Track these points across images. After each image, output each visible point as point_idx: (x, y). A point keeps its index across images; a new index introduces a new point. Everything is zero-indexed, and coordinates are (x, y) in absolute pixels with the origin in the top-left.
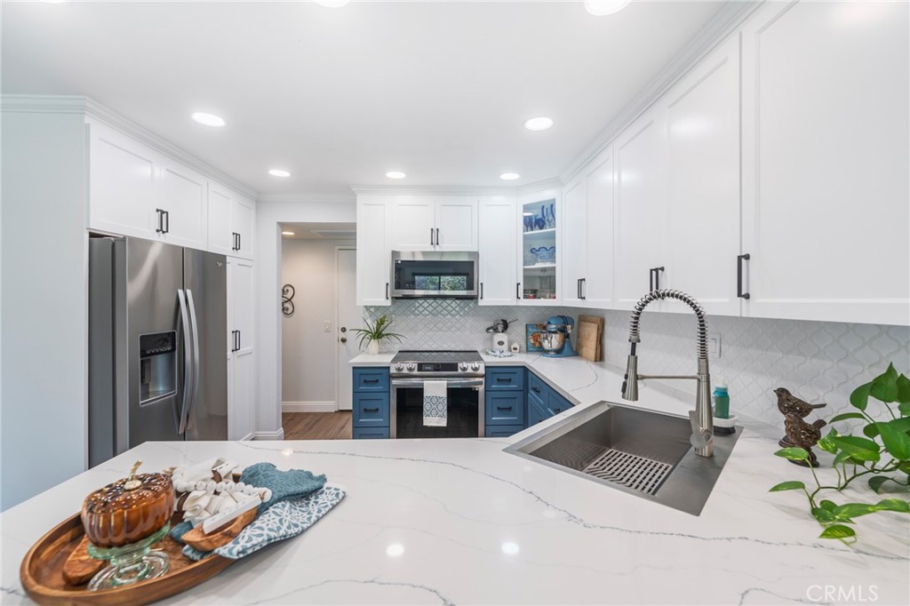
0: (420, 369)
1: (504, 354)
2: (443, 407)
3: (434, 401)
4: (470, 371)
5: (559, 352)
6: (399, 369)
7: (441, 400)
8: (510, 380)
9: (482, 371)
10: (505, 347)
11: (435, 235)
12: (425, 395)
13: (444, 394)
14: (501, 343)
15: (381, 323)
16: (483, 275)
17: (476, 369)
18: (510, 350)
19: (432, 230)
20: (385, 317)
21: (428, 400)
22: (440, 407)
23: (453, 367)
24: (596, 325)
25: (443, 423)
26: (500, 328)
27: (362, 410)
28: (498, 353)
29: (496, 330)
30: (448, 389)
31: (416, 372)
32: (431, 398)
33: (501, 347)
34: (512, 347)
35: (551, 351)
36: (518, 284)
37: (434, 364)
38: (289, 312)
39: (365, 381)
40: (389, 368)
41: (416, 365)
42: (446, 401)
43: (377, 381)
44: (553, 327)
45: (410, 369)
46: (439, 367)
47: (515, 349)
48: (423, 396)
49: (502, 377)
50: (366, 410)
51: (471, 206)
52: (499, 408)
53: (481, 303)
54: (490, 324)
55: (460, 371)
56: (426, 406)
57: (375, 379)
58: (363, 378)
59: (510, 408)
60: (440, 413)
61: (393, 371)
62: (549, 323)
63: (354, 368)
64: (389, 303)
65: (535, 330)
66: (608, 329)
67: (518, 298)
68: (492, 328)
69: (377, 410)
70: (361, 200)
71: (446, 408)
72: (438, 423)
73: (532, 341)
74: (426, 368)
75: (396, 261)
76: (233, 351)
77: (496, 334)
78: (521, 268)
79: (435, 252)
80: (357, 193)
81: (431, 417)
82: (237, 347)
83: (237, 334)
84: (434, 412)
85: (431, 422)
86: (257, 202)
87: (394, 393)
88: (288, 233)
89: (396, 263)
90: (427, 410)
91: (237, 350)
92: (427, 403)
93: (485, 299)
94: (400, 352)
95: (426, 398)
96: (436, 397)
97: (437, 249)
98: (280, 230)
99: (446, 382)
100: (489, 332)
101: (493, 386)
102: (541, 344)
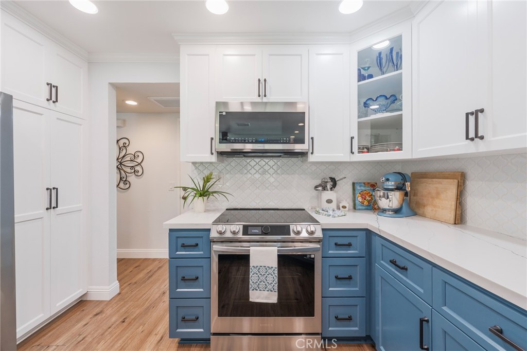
0: (245, 232)
2: (275, 277)
3: (263, 271)
5: (397, 212)
6: (220, 233)
7: (270, 271)
8: (350, 245)
9: (319, 234)
10: (334, 205)
11: (262, 85)
12: (251, 264)
13: (274, 263)
14: (329, 201)
15: (207, 180)
16: (312, 128)
17: (312, 233)
18: (339, 208)
19: (259, 80)
20: (211, 174)
21: (255, 270)
22: (270, 279)
23: (285, 230)
24: (456, 181)
25: (273, 298)
26: (329, 186)
27: (180, 278)
28: (331, 212)
29: (324, 189)
30: (279, 256)
31: (240, 235)
32: (259, 268)
33: (331, 206)
34: (341, 205)
35: (389, 210)
36: (352, 138)
37: (262, 226)
38: (140, 174)
39: (183, 245)
40: (209, 230)
41: (241, 227)
42: (276, 272)
43: (197, 245)
44: (391, 184)
45: (234, 233)
46: (268, 230)
47: (344, 207)
48: (249, 266)
49: (340, 241)
50: (183, 279)
51: (301, 55)
52: (336, 277)
53: (311, 158)
54: (318, 182)
55: (292, 235)
56: (253, 278)
57: (194, 244)
58: (181, 241)
59: (350, 278)
60: (270, 287)
61: (214, 234)
62: (388, 180)
63: (171, 230)
64: (214, 159)
65: (363, 188)
66: (472, 186)
67: (352, 153)
68: (320, 185)
69: (197, 278)
70: (184, 51)
71: (277, 280)
72: (266, 298)
73: (360, 199)
74: (253, 231)
75: (220, 112)
76: (47, 209)
77: (325, 191)
78: (355, 120)
79: (262, 103)
80: (179, 43)
81: (258, 291)
82: (54, 204)
83: (54, 192)
84: (262, 285)
85: (258, 298)
86: (89, 63)
87: (215, 260)
88: (131, 103)
89: (220, 115)
90: (253, 282)
91: (54, 208)
92: (253, 274)
93: (316, 155)
94: (227, 210)
95: (253, 268)
96: (265, 267)
97: (265, 100)
98: (114, 93)
99: (276, 248)
100: (317, 190)
101: (330, 252)
102: (375, 202)
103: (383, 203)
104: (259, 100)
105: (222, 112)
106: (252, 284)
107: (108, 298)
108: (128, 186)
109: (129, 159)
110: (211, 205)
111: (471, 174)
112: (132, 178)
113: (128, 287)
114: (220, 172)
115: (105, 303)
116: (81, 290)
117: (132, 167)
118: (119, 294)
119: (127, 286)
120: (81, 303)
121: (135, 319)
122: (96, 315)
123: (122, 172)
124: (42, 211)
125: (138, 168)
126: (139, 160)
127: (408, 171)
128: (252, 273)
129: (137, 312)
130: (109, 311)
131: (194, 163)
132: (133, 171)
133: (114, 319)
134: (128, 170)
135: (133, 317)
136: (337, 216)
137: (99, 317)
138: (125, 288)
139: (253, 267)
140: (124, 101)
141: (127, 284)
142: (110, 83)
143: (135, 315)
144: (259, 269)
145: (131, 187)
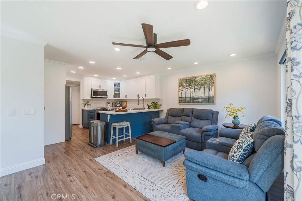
11: (100, 86)
15: (88, 102)
16: (108, 94)
26: (109, 103)
36: (113, 96)
39: (90, 112)
43: (93, 112)
44: (118, 103)
47: (111, 107)
50: (90, 118)
51: (106, 82)
53: (107, 99)
54: (107, 103)
61: (96, 110)
64: (90, 98)
66: (127, 102)
67: (113, 98)
73: (114, 105)
78: (114, 93)
87: (96, 114)
102: (116, 105)
103: (118, 106)
104: (99, 89)
111: (127, 101)
127: (121, 101)
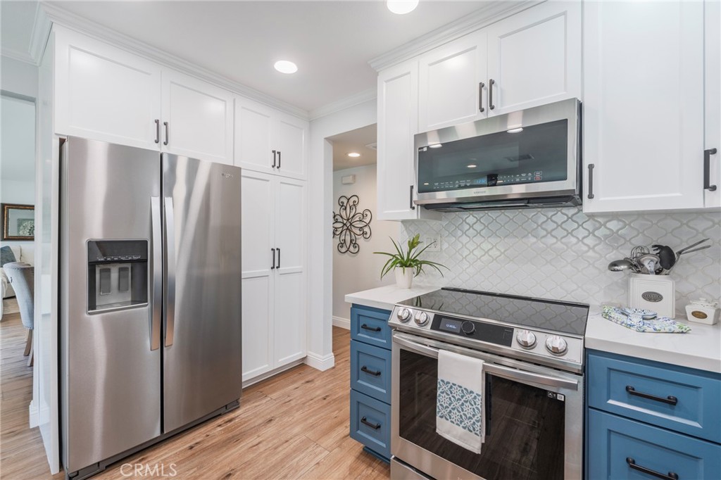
0: (436, 325)
1: (657, 324)
2: (476, 409)
3: (458, 393)
4: (540, 352)
6: (404, 319)
7: (470, 397)
8: (672, 402)
9: (574, 357)
10: (665, 308)
11: (487, 91)
12: (440, 377)
13: (477, 386)
14: (653, 297)
15: (413, 244)
19: (481, 85)
20: (418, 237)
21: (446, 388)
22: (469, 409)
23: (504, 336)
25: (472, 444)
26: (651, 265)
27: (360, 367)
28: (636, 320)
29: (636, 266)
31: (427, 330)
33: (652, 307)
34: (689, 310)
36: (709, 153)
37: (462, 321)
38: (368, 235)
39: (364, 327)
40: (389, 312)
41: (432, 316)
42: (479, 402)
43: (378, 330)
45: (419, 322)
46: (472, 330)
48: (437, 379)
49: (642, 386)
50: (364, 369)
51: (564, 13)
52: (628, 462)
53: (589, 206)
55: (515, 348)
56: (442, 399)
57: (376, 327)
58: (362, 321)
60: (467, 423)
61: (394, 320)
63: (354, 305)
64: (414, 215)
67: (709, 187)
68: (625, 261)
69: (379, 374)
70: (382, 78)
71: (479, 416)
72: (461, 439)
74: (448, 326)
75: (419, 149)
76: (272, 268)
77: (640, 275)
79: (488, 120)
80: (377, 71)
81: (449, 422)
82: (276, 265)
83: (276, 252)
84: (455, 415)
85: (448, 432)
86: (310, 122)
88: (354, 155)
89: (419, 152)
90: (441, 405)
91: (277, 268)
92: (442, 393)
93: (602, 199)
94: (443, 289)
95: (441, 383)
96: (461, 387)
97: (492, 114)
98: (331, 147)
99: (481, 362)
100: (614, 270)
101: (610, 402)
104: (482, 116)
105: (422, 148)
106: (440, 407)
107: (322, 369)
108: (357, 249)
109: (357, 219)
110: (425, 280)
112: (361, 241)
113: (343, 364)
114: (437, 234)
115: (319, 373)
116: (301, 353)
117: (361, 229)
118: (334, 368)
119: (342, 362)
120: (301, 366)
121: (335, 400)
122: (308, 382)
123: (352, 234)
124: (267, 270)
125: (366, 229)
126: (367, 220)
128: (441, 390)
129: (340, 394)
130: (318, 383)
131: (403, 222)
132: (362, 232)
133: (318, 392)
134: (358, 232)
135: (335, 397)
136: (652, 330)
137: (309, 385)
138: (340, 364)
139: (443, 381)
140: (346, 154)
141: (343, 360)
142: (326, 139)
143: (337, 396)
144: (451, 387)
145: (360, 252)
